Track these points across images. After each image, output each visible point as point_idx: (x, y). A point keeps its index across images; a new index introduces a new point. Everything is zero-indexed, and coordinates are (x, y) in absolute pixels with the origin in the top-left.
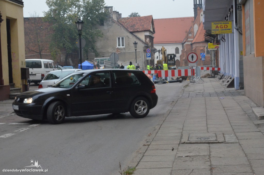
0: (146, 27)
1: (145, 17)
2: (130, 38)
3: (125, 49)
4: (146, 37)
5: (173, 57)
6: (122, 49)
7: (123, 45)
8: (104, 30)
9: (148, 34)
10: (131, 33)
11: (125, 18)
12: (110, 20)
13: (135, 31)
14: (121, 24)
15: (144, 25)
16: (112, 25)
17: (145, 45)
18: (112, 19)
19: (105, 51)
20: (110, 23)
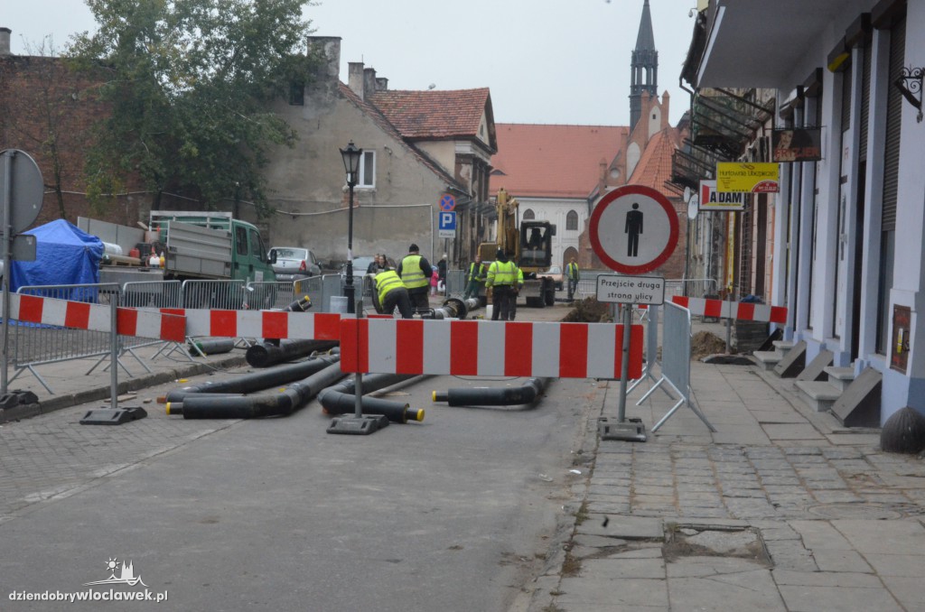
0: (461, 125)
1: (462, 91)
2: (396, 157)
3: (374, 196)
4: (461, 159)
5: (542, 234)
6: (363, 192)
7: (368, 181)
8: (305, 120)
9: (466, 148)
10: (409, 142)
11: (395, 91)
12: (328, 85)
13: (421, 135)
14: (378, 111)
15: (456, 118)
16: (333, 103)
17: (448, 186)
18: (336, 84)
19: (302, 200)
20: (327, 97)
